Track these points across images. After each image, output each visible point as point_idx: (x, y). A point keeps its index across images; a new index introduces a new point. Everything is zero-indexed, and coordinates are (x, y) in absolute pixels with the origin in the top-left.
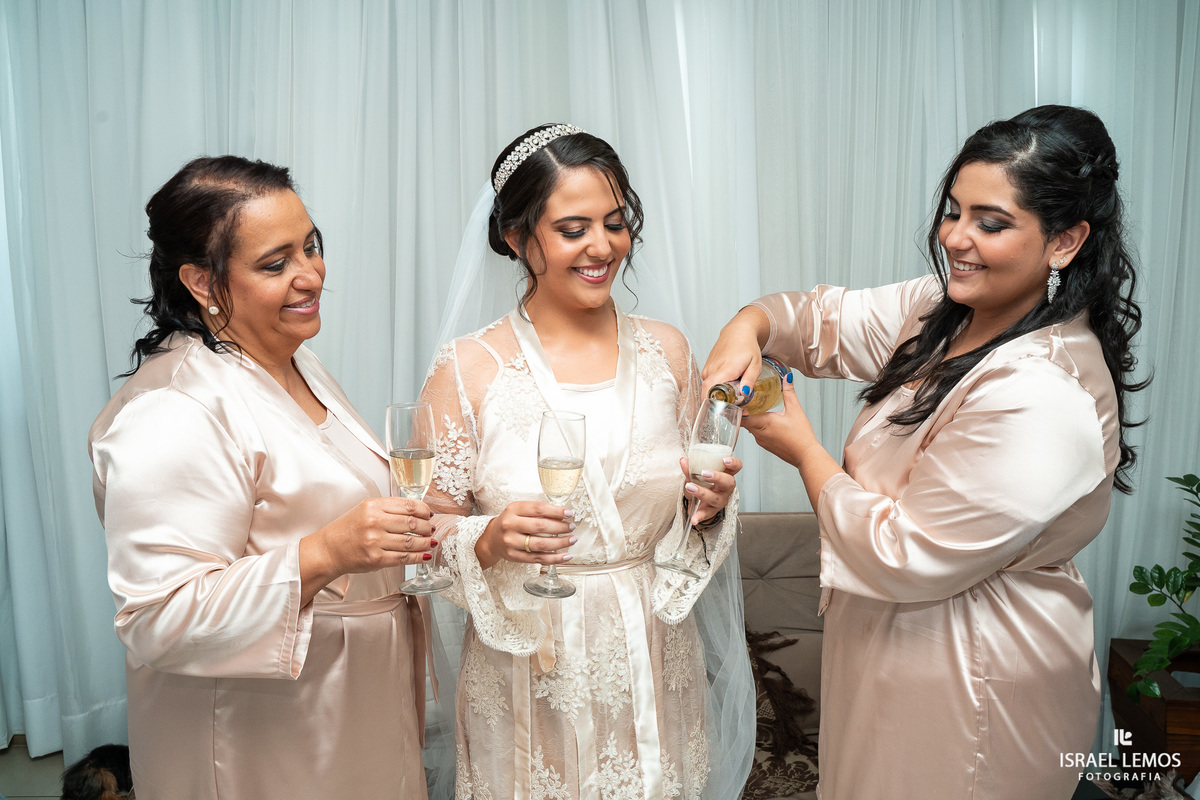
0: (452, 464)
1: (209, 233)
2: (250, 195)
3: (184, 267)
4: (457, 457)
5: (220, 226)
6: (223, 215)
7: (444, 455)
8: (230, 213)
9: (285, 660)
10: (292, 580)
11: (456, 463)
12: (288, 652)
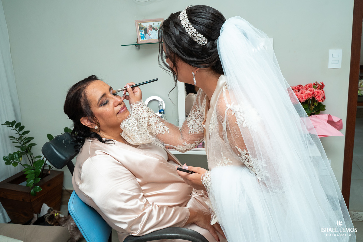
0: (195, 120)
1: (81, 104)
2: (85, 86)
3: (81, 119)
4: (197, 119)
5: (82, 100)
6: (81, 97)
7: (193, 117)
8: (83, 95)
11: (196, 121)
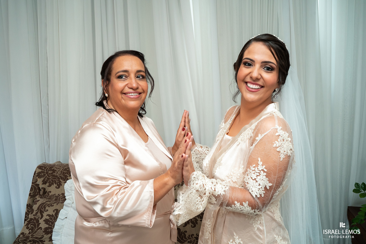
9: (148, 219)
10: (151, 190)
12: (150, 216)
